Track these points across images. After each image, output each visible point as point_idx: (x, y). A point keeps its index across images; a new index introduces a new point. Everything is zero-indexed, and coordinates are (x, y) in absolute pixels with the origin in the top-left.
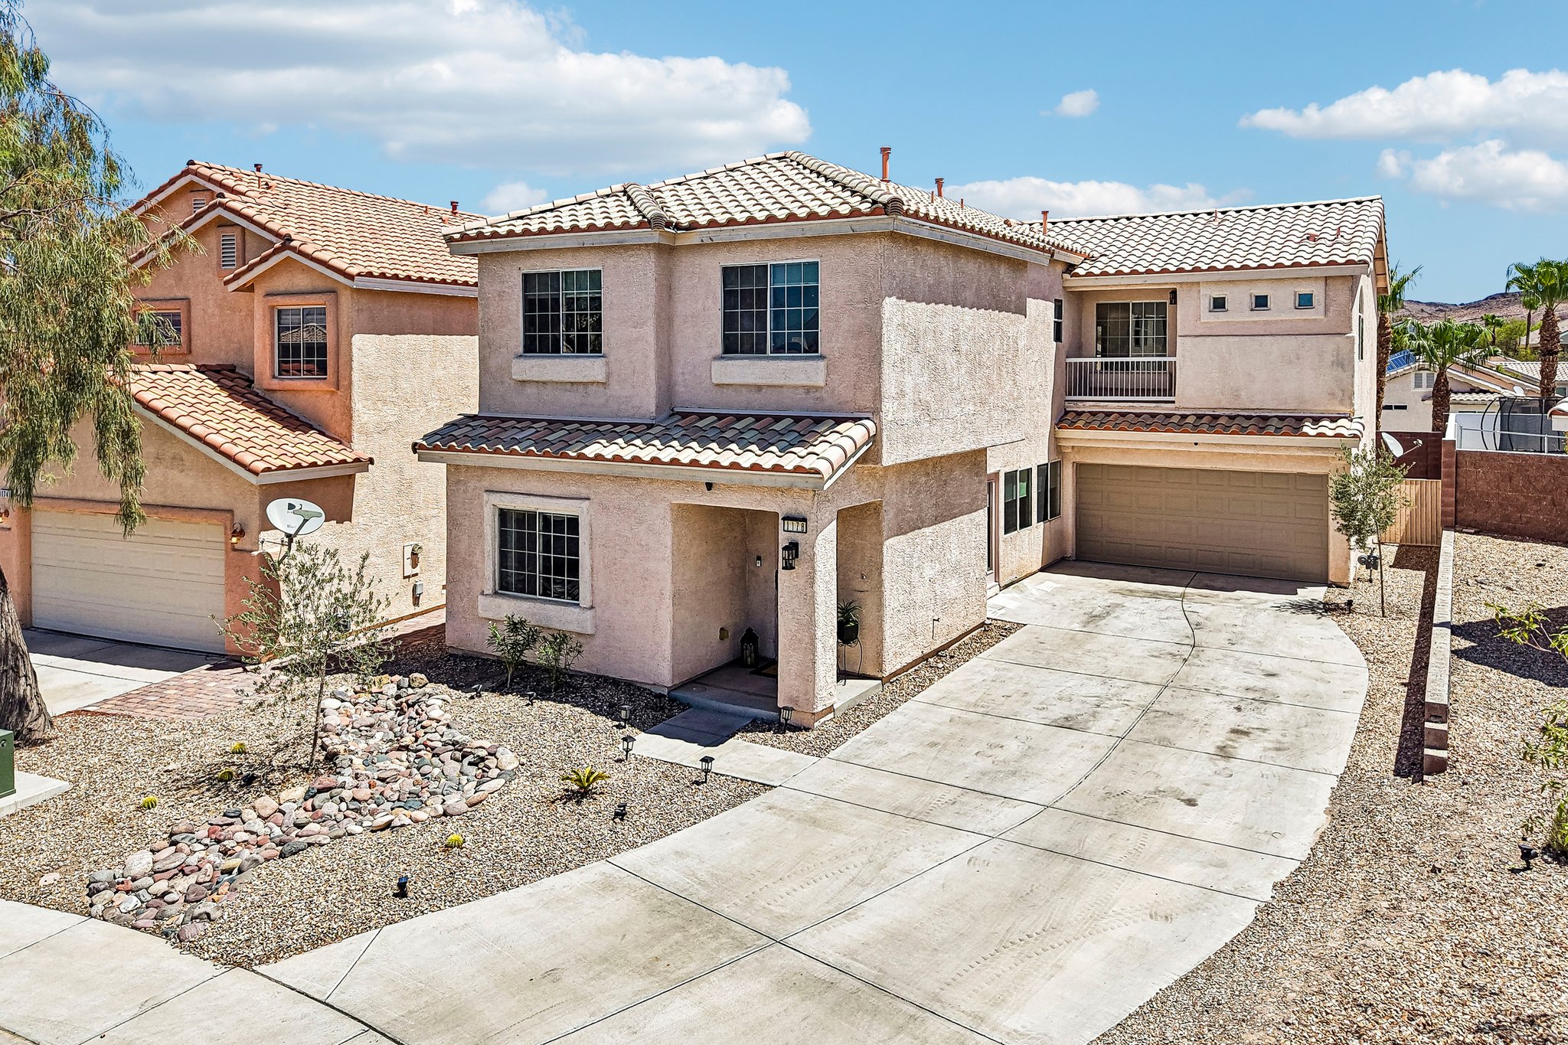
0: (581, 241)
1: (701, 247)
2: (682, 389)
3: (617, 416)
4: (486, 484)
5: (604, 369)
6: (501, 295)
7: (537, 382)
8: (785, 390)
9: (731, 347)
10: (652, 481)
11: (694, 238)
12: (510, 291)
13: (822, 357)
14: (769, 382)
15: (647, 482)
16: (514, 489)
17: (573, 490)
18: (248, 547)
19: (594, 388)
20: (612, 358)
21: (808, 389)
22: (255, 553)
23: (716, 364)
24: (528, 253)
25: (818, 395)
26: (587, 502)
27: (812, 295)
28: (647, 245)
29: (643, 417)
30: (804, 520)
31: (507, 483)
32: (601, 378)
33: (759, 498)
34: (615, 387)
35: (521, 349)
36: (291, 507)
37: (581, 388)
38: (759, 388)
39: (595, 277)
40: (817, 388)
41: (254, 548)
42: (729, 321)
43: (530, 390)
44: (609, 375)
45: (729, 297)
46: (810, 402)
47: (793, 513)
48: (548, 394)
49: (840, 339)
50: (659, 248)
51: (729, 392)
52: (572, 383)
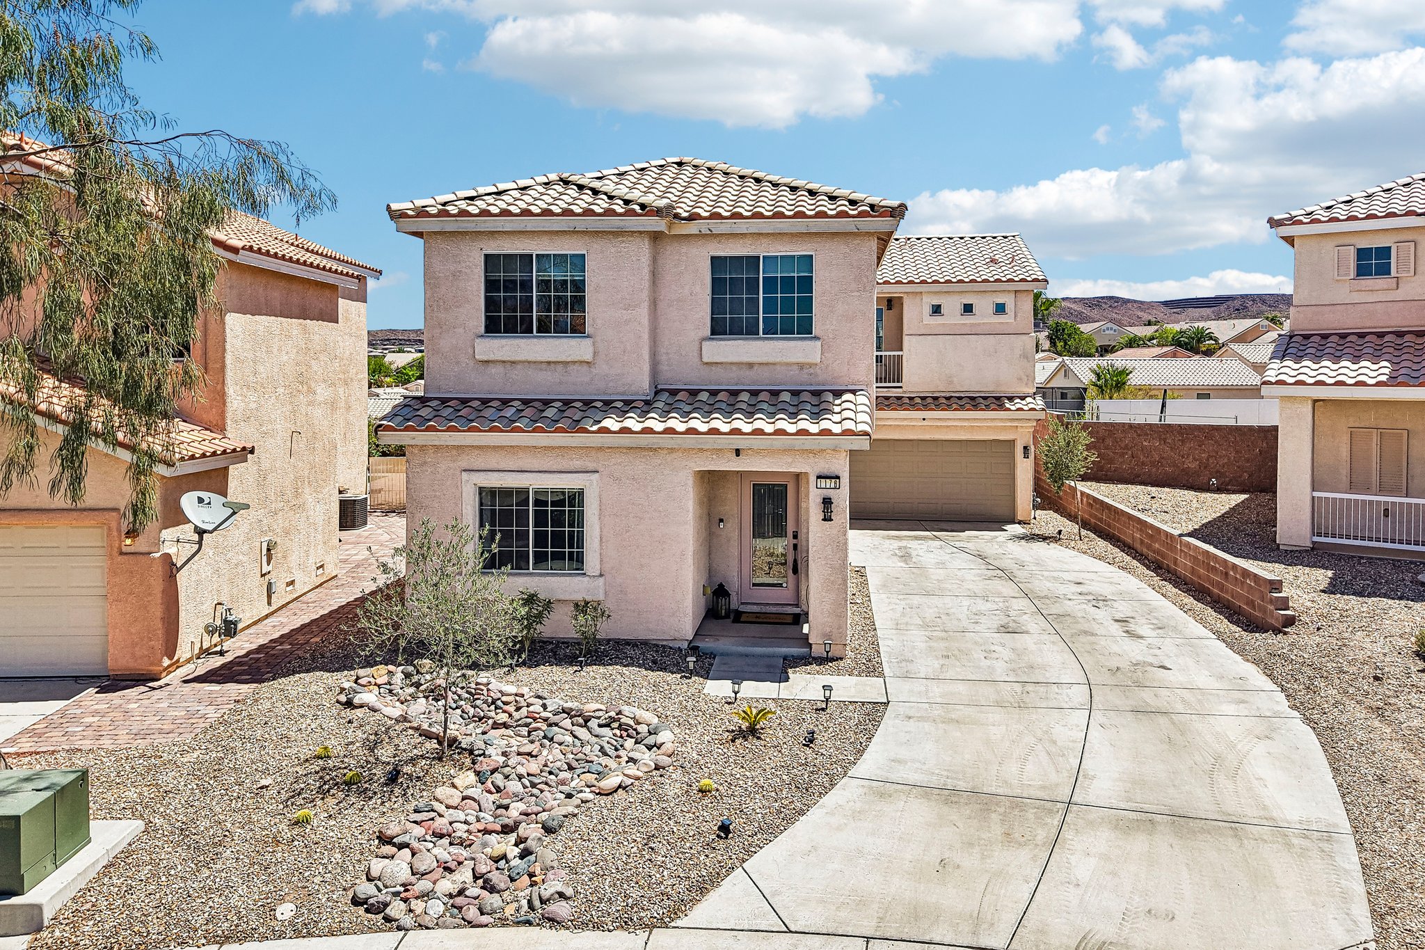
0: (572, 225)
1: (701, 236)
2: (665, 368)
3: (605, 394)
4: (465, 465)
5: (591, 350)
6: (456, 275)
7: (504, 362)
8: (778, 367)
9: (719, 329)
10: (672, 450)
11: (692, 228)
12: (468, 271)
13: (817, 338)
14: (764, 359)
15: (666, 452)
16: (501, 467)
17: (577, 464)
18: (144, 549)
19: (576, 367)
20: (598, 339)
21: (802, 366)
22: (157, 555)
23: (706, 345)
24: (493, 234)
25: (812, 371)
26: (597, 475)
27: (807, 284)
28: (641, 233)
29: (637, 394)
30: (838, 477)
31: (493, 461)
32: (588, 357)
34: (602, 368)
35: (482, 329)
36: (201, 500)
37: (560, 368)
38: (750, 365)
39: (579, 261)
40: (811, 365)
41: (152, 549)
42: (716, 306)
43: (494, 370)
44: (595, 353)
45: (718, 285)
46: (804, 376)
47: (826, 472)
48: (517, 374)
49: (835, 323)
50: (656, 237)
51: (719, 369)
52: (549, 363)
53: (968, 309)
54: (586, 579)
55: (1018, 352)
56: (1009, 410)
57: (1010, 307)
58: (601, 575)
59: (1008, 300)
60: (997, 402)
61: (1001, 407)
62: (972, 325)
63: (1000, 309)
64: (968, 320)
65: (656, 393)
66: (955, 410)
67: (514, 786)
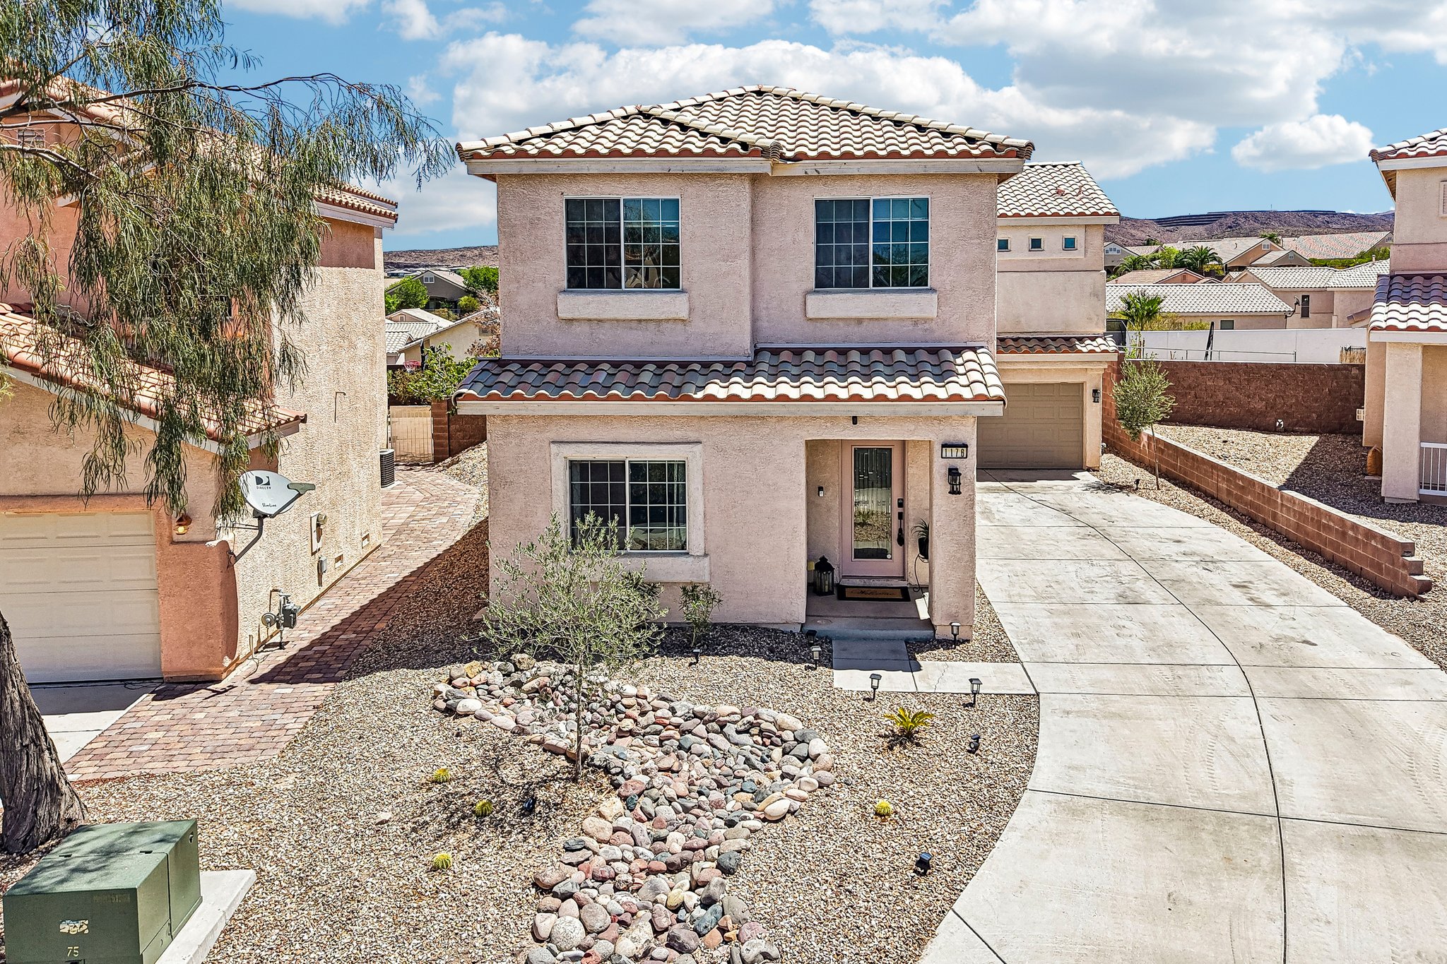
0: (666, 166)
1: (807, 177)
2: (765, 324)
3: (702, 355)
4: (552, 435)
5: (687, 306)
6: (533, 223)
7: (590, 320)
8: (890, 323)
9: (825, 280)
10: (781, 419)
11: (797, 169)
12: (548, 218)
13: (933, 290)
14: (875, 315)
15: (775, 420)
16: (593, 438)
17: (677, 434)
18: (199, 537)
19: (669, 325)
20: (694, 293)
21: (916, 322)
22: (214, 543)
23: (811, 299)
24: (574, 177)
25: (927, 326)
26: (700, 446)
27: (921, 230)
28: (741, 175)
29: (737, 354)
30: (966, 446)
31: (584, 432)
32: (684, 314)
33: (913, 427)
34: (698, 326)
35: (565, 284)
36: (259, 481)
37: (652, 326)
38: (859, 321)
39: (672, 207)
40: (926, 320)
41: (207, 537)
42: (822, 255)
43: (577, 328)
44: (691, 310)
45: (823, 232)
46: (918, 332)
47: (952, 440)
48: (604, 334)
49: (952, 273)
50: (755, 179)
51: (824, 325)
52: (640, 321)
53: (1036, 244)
54: (691, 559)
55: (1088, 290)
56: (1081, 352)
57: (1080, 243)
58: (706, 555)
59: (1078, 235)
60: (1068, 343)
61: (1072, 349)
62: (1040, 261)
63: (1070, 244)
64: (1037, 256)
65: (757, 352)
66: (1025, 352)
67: (666, 812)
